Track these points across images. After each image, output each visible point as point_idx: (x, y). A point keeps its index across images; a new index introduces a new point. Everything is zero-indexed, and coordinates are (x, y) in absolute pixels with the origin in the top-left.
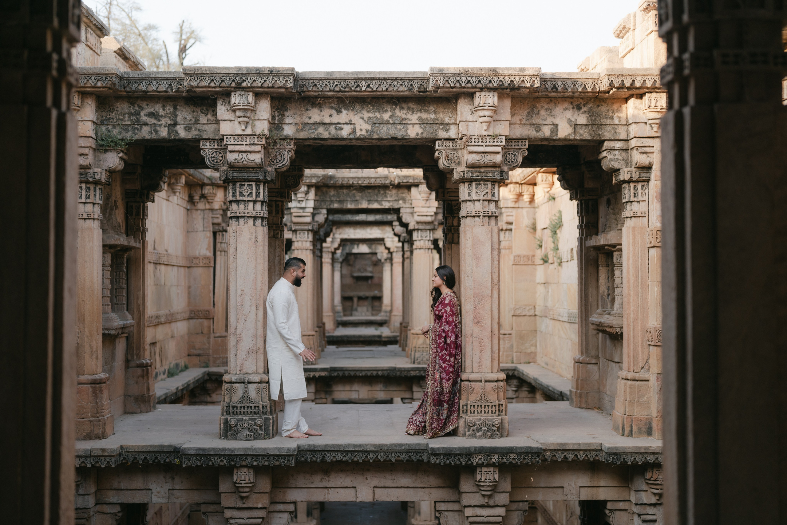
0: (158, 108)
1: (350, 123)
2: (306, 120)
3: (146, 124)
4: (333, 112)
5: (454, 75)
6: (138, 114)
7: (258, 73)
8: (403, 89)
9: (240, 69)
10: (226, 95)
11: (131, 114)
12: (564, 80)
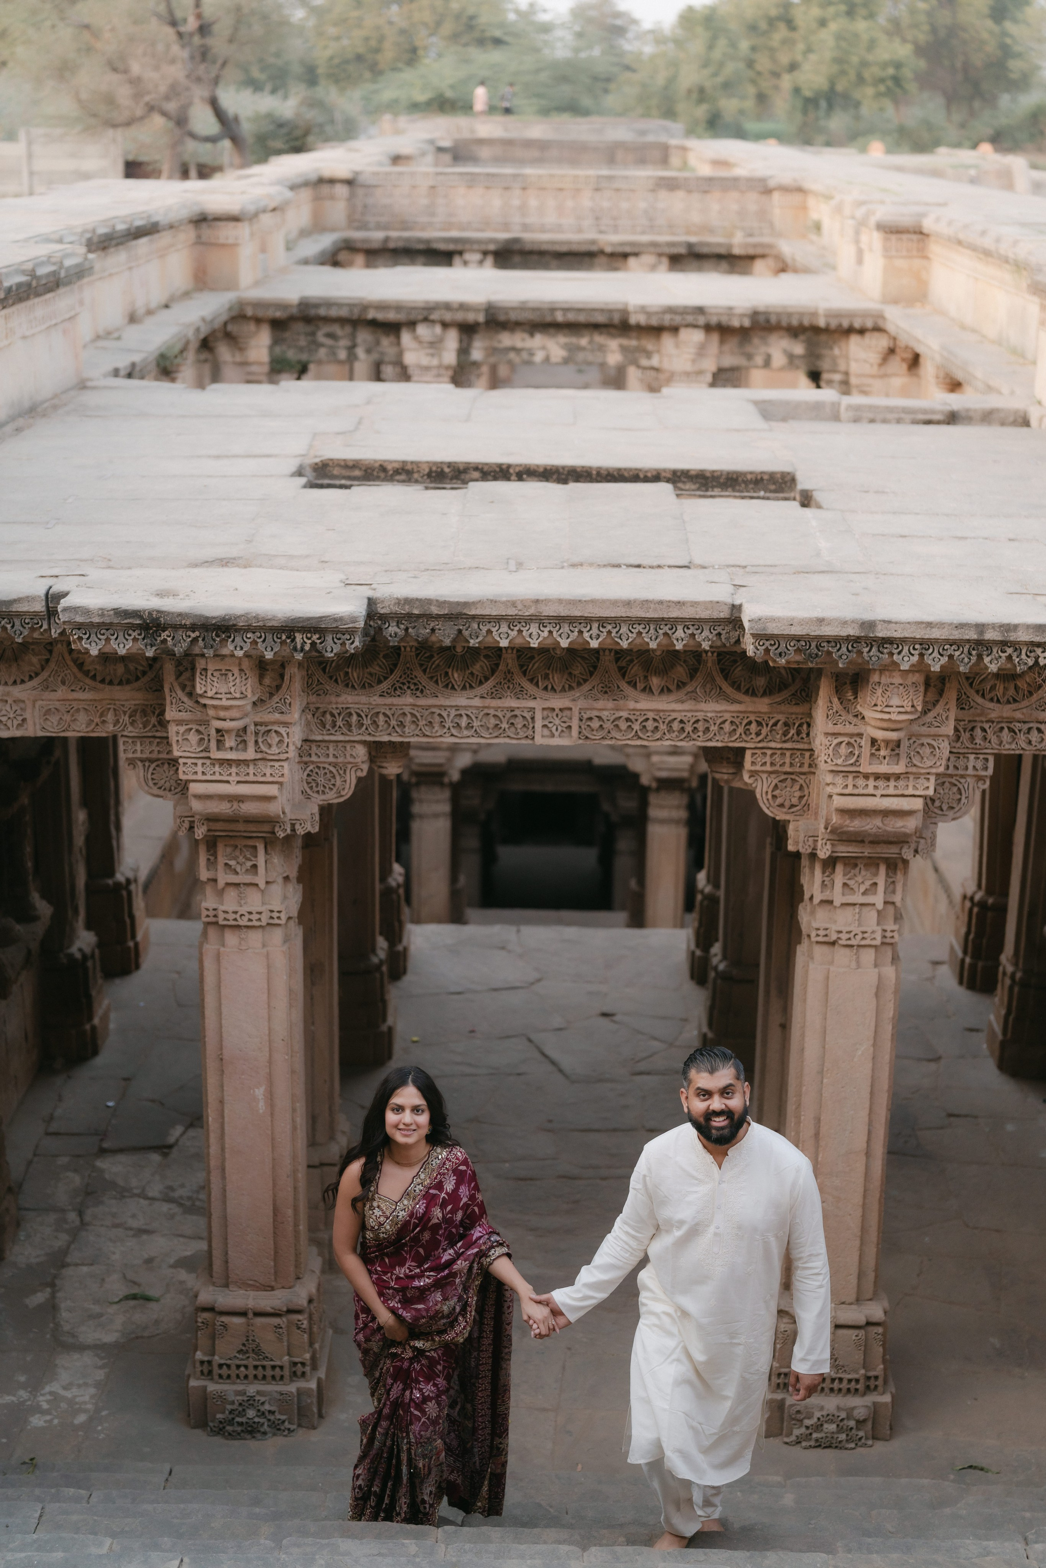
0: (337, 329)
1: (544, 348)
2: (496, 344)
3: (322, 345)
4: (526, 336)
5: (657, 313)
6: (313, 334)
7: (447, 306)
8: (600, 319)
9: (427, 302)
10: (412, 324)
11: (307, 334)
12: (778, 314)
